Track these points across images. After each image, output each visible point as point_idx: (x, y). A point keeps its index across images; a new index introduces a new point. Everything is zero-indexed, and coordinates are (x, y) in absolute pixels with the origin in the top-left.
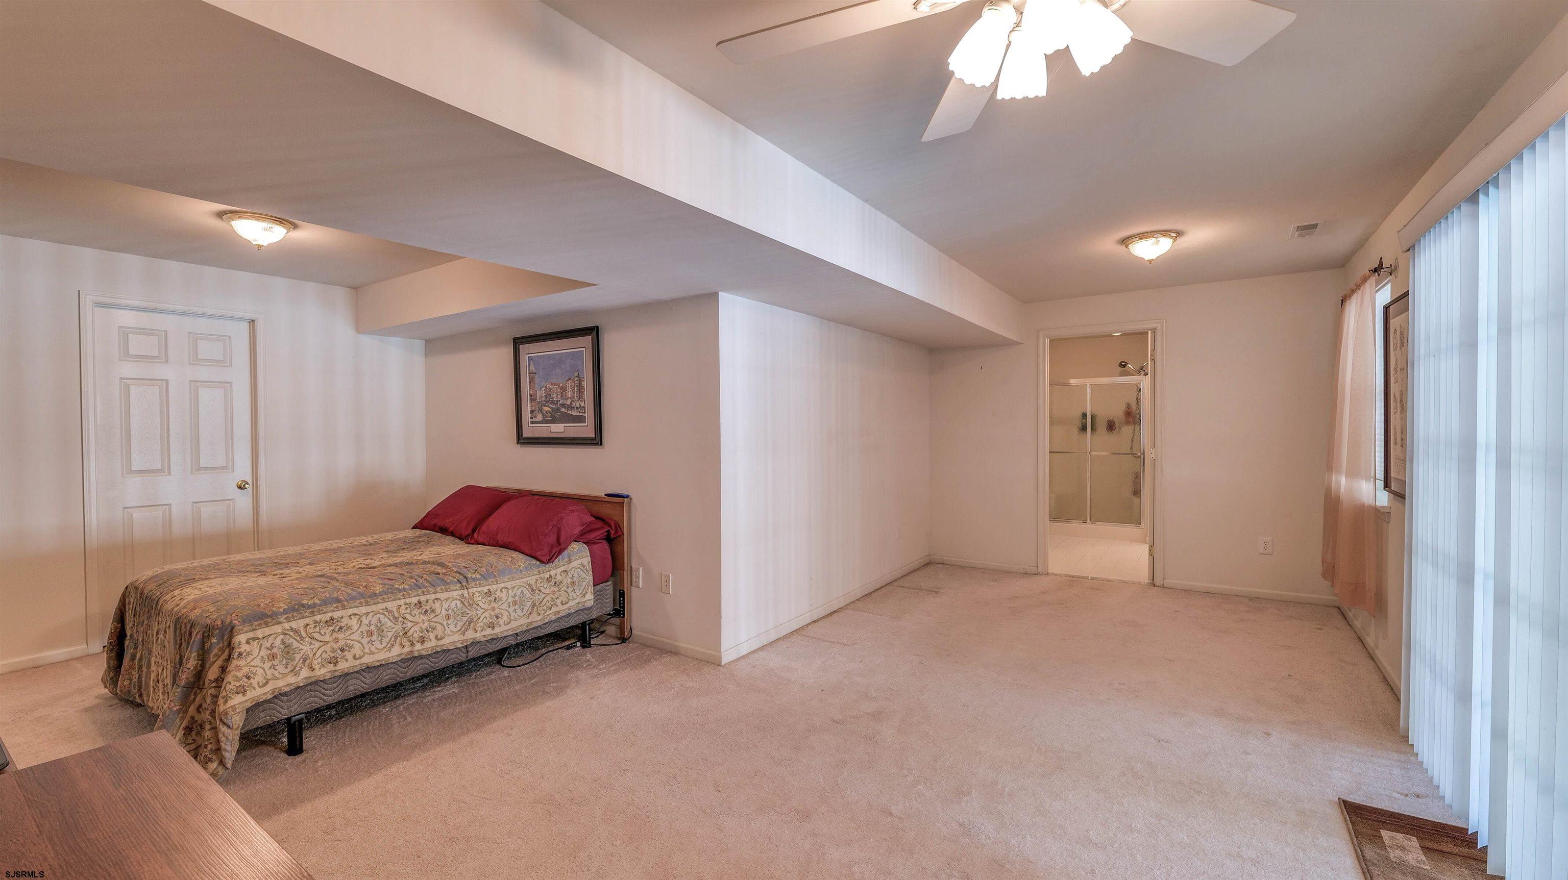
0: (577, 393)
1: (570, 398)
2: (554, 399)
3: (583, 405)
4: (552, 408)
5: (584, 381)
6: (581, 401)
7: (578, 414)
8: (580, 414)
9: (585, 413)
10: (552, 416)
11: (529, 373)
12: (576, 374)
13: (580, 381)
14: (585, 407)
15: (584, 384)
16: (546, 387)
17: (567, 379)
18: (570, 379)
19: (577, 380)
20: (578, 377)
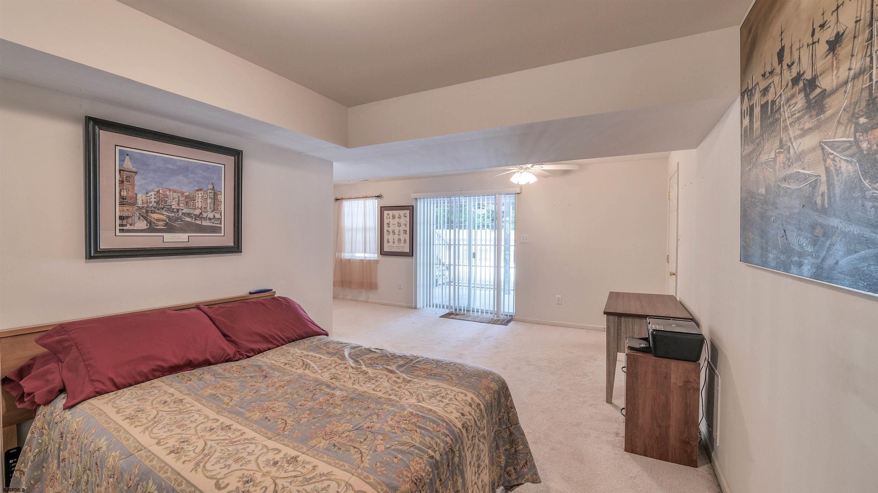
0: (210, 205)
1: (201, 209)
2: (173, 207)
3: (218, 216)
4: (168, 217)
5: (221, 195)
6: (215, 213)
7: (211, 224)
8: (214, 225)
9: (221, 223)
10: (166, 225)
11: (120, 170)
12: (210, 187)
13: (215, 194)
14: (221, 219)
15: (221, 198)
16: (158, 192)
17: (197, 188)
18: (201, 190)
19: (211, 193)
20: (213, 189)
